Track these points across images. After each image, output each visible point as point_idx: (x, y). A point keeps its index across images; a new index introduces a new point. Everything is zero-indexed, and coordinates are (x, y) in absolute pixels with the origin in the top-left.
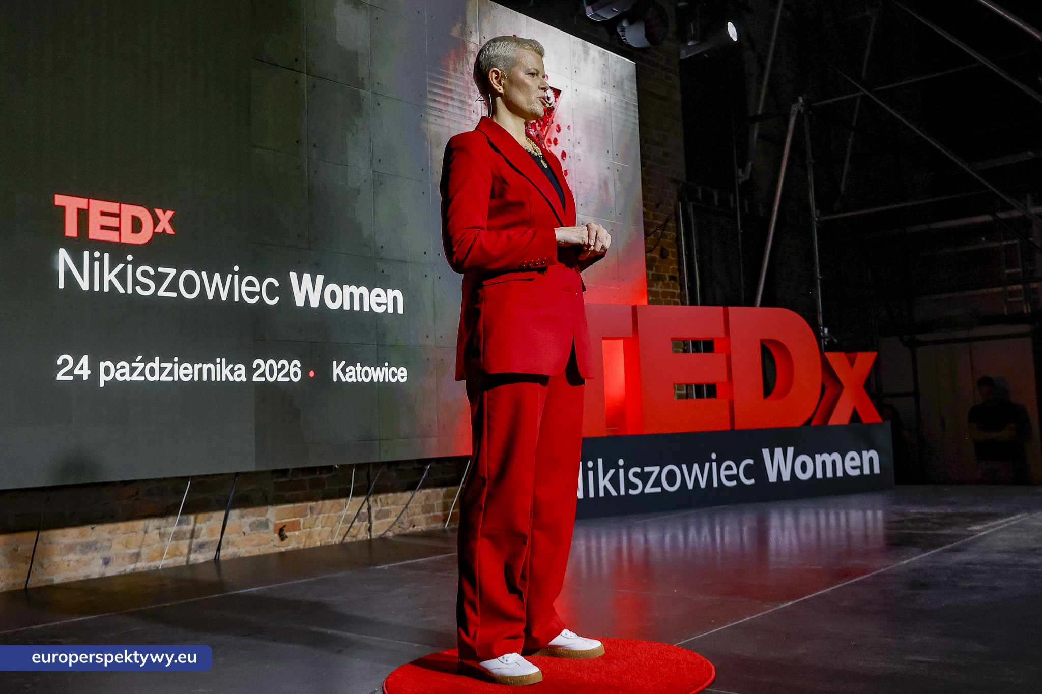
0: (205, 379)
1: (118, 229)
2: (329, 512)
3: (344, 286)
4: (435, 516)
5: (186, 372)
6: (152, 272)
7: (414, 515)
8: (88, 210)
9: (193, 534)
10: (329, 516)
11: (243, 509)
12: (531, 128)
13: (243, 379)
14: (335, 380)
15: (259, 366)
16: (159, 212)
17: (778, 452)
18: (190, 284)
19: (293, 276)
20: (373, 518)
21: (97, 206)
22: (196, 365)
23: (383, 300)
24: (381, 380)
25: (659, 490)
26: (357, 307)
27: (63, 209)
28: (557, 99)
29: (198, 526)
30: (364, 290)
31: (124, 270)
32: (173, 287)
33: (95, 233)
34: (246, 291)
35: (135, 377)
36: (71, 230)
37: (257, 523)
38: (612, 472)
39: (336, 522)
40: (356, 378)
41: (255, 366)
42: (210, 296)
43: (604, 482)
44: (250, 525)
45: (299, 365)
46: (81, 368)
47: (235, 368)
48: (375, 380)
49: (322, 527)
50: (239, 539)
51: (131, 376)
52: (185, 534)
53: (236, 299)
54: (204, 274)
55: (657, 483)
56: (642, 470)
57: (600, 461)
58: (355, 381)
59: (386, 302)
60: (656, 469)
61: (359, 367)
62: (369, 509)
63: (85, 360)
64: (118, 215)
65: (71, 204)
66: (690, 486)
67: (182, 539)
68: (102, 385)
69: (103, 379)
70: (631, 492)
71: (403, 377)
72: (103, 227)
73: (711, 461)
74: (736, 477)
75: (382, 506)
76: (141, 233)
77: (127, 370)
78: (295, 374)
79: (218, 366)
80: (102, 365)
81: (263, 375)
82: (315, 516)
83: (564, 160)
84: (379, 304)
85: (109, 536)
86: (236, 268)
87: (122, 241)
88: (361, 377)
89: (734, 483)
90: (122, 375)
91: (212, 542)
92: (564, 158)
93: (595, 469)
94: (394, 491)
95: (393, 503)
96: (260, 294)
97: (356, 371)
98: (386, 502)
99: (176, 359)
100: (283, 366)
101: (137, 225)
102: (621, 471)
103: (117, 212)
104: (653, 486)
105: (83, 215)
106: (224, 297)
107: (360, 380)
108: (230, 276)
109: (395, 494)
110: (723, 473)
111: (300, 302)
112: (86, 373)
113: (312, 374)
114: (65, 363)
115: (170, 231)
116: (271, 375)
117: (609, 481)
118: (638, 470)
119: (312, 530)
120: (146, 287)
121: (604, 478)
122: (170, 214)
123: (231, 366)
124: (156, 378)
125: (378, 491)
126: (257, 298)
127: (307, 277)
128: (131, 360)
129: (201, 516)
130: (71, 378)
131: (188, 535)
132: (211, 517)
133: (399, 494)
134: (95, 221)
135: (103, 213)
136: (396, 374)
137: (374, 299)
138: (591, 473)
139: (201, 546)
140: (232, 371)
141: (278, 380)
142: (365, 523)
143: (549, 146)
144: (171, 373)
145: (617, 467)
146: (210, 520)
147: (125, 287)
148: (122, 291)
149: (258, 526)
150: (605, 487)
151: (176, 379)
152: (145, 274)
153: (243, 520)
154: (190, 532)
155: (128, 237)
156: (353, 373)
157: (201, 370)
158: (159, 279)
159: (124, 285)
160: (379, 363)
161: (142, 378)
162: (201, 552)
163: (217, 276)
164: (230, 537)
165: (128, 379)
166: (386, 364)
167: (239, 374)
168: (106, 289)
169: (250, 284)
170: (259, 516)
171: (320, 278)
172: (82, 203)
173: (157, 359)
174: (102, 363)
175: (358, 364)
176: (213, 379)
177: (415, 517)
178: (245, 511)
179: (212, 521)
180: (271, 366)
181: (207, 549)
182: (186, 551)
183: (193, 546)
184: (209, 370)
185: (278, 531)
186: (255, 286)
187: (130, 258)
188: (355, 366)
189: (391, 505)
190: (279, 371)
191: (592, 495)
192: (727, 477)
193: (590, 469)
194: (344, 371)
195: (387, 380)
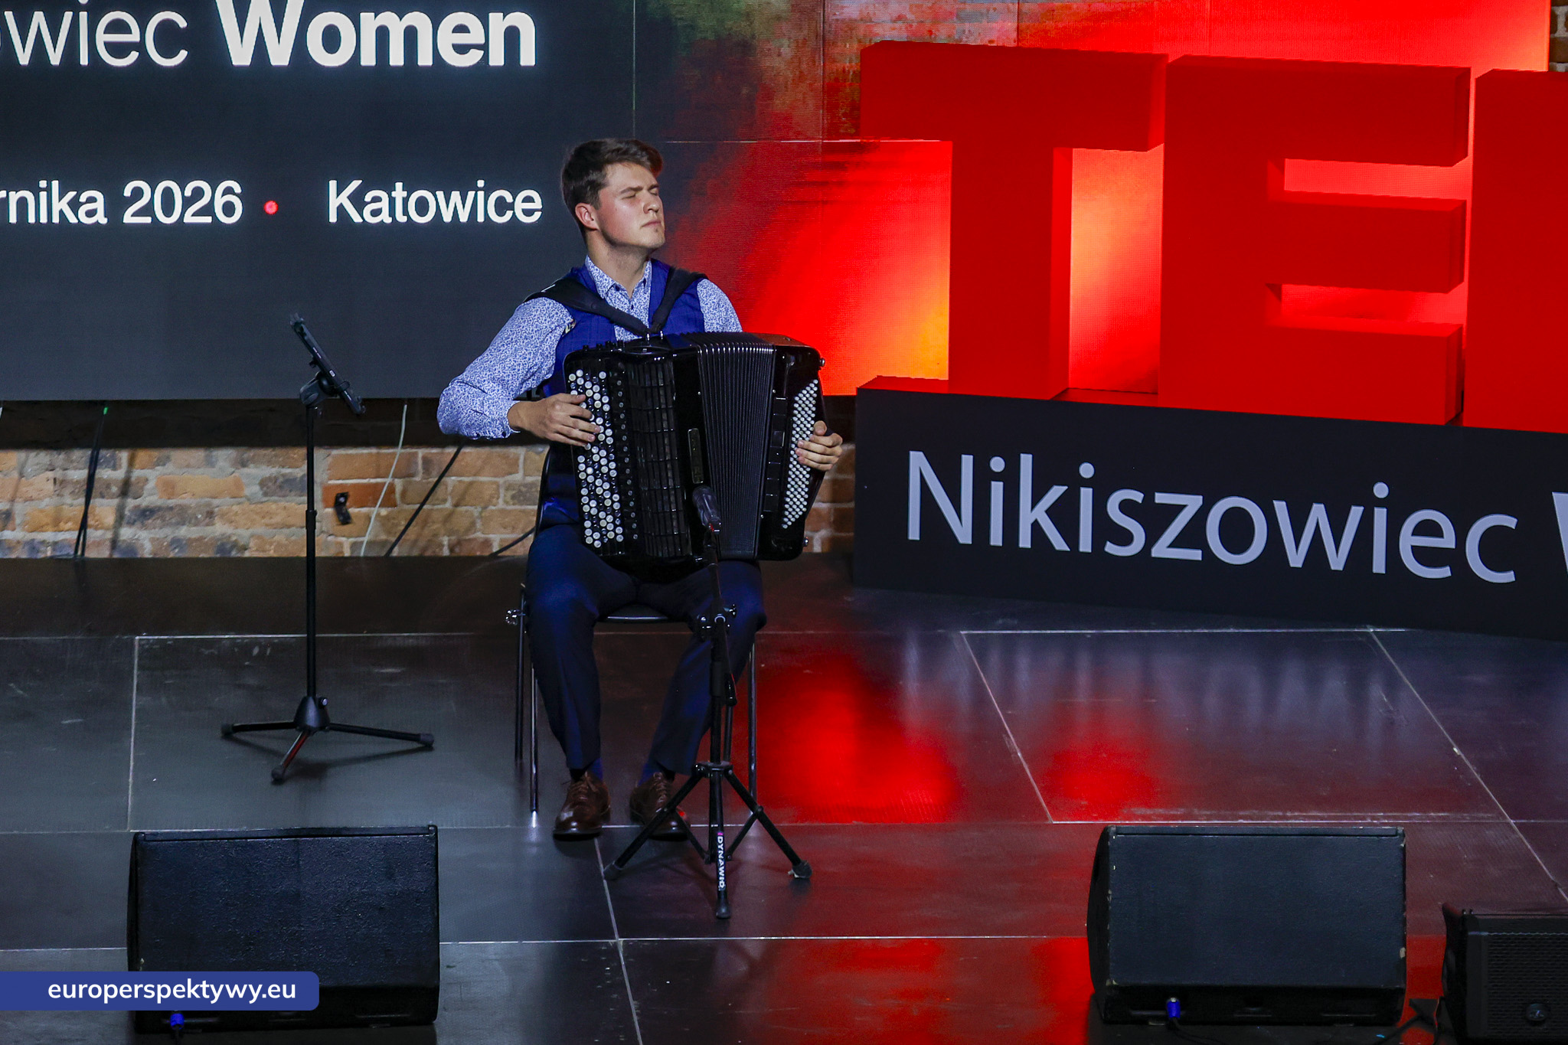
0: (13, 220)
2: (475, 475)
3: (363, 16)
9: (126, 488)
11: (242, 449)
13: (104, 221)
14: (333, 218)
15: (138, 193)
23: (476, 36)
24: (464, 217)
25: (1196, 555)
26: (397, 59)
29: (137, 473)
30: (418, 20)
34: (107, 46)
37: (281, 479)
38: (1056, 492)
40: (392, 213)
41: (127, 192)
42: (24, 58)
43: (1033, 514)
44: (263, 483)
45: (238, 189)
47: (83, 199)
48: (447, 217)
49: (456, 505)
50: (235, 508)
52: (108, 486)
53: (84, 61)
54: (9, 16)
55: (1194, 535)
56: (1149, 498)
57: (1026, 461)
58: (388, 220)
59: (482, 43)
60: (1192, 503)
61: (399, 192)
66: (1296, 558)
67: (103, 497)
70: (1111, 548)
71: (528, 213)
73: (1370, 504)
74: (1455, 557)
78: (229, 209)
79: (43, 196)
81: (148, 210)
82: (433, 480)
84: (463, 50)
88: (405, 212)
89: (1444, 572)
91: (171, 509)
93: (1010, 479)
96: (140, 47)
97: (392, 201)
100: (198, 193)
102: (1086, 495)
104: (1174, 544)
106: (55, 58)
107: (402, 219)
108: (68, 16)
110: (1407, 541)
111: (241, 56)
113: (272, 208)
116: (168, 210)
117: (1047, 512)
118: (1138, 497)
121: (1034, 504)
123: (72, 195)
126: (134, 55)
129: (143, 455)
131: (114, 489)
132: (168, 458)
136: (511, 207)
137: (447, 39)
138: (997, 489)
139: (145, 515)
140: (75, 205)
141: (185, 221)
145: (1076, 483)
146: (164, 465)
149: (281, 487)
150: (1036, 526)
153: (245, 470)
154: (120, 484)
156: (384, 205)
160: (458, 181)
162: (144, 527)
163: (39, 19)
164: (216, 502)
166: (481, 183)
167: (92, 209)
169: (118, 27)
170: (283, 467)
175: (399, 185)
176: (32, 220)
178: (251, 453)
179: (170, 467)
180: (168, 194)
181: (159, 521)
182: (110, 519)
183: (127, 513)
184: (22, 203)
185: (332, 501)
186: (129, 32)
188: (389, 189)
190: (187, 202)
191: (996, 538)
192: (1419, 553)
193: (997, 477)
194: (358, 200)
195: (481, 219)
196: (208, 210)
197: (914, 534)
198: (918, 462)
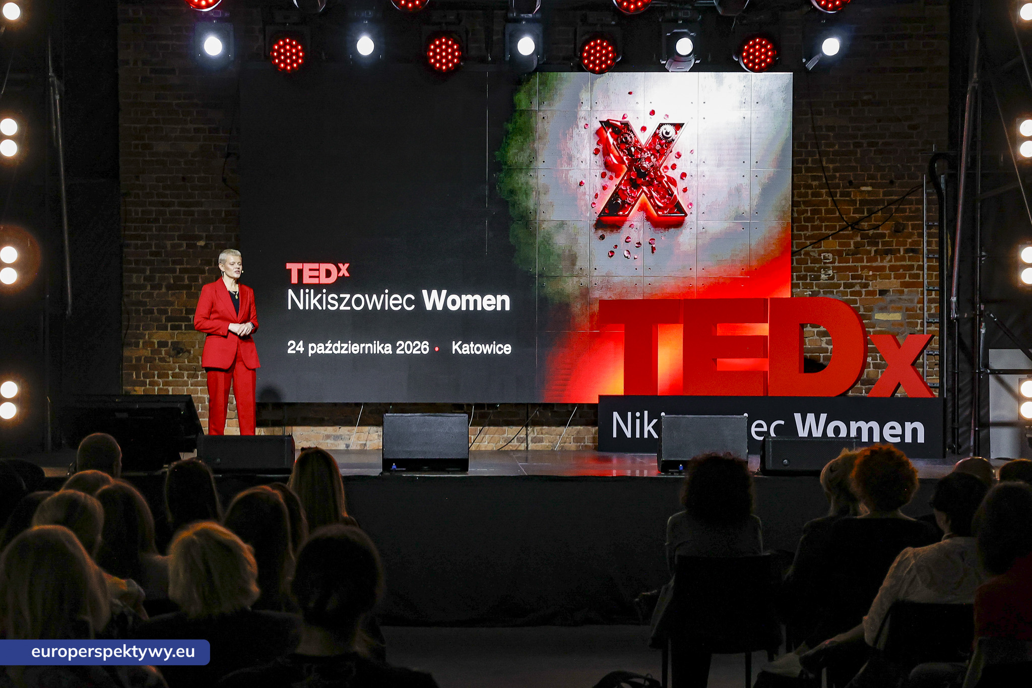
0: (366, 352)
1: (318, 277)
2: (494, 434)
3: (462, 296)
4: (586, 446)
5: (356, 349)
6: (336, 297)
7: (565, 443)
8: (302, 269)
10: (492, 437)
12: (645, 162)
13: (391, 353)
14: (454, 352)
15: (400, 345)
16: (341, 265)
17: (811, 417)
18: (358, 302)
19: (425, 292)
20: (529, 442)
21: (307, 267)
22: (361, 345)
23: (493, 302)
24: (490, 353)
26: (471, 308)
27: (290, 270)
28: (678, 132)
30: (477, 297)
31: (322, 297)
32: (349, 304)
33: (306, 280)
34: (393, 304)
35: (327, 352)
36: (294, 280)
38: (655, 421)
39: (498, 441)
40: (470, 351)
41: (398, 344)
42: (370, 307)
43: (648, 428)
45: (427, 343)
46: (300, 347)
47: (385, 346)
48: (485, 352)
49: (488, 443)
51: (325, 350)
53: (387, 308)
54: (367, 296)
57: (646, 413)
58: (469, 353)
59: (495, 303)
61: (472, 345)
62: (527, 435)
63: (301, 343)
64: (318, 270)
65: (293, 267)
68: (310, 355)
69: (311, 352)
71: (507, 351)
72: (310, 277)
74: (767, 433)
75: (537, 434)
76: (331, 277)
77: (323, 348)
78: (425, 349)
79: (375, 345)
80: (310, 345)
81: (403, 349)
82: (483, 436)
83: (683, 179)
84: (490, 305)
85: (348, 433)
86: (387, 291)
87: (321, 282)
88: (474, 350)
89: (764, 438)
90: (320, 350)
92: (684, 178)
93: (642, 418)
94: (549, 425)
95: (547, 433)
96: (402, 304)
97: (470, 347)
98: (540, 432)
99: (350, 342)
100: (417, 345)
101: (328, 274)
103: (318, 268)
105: (300, 272)
106: (379, 308)
107: (473, 352)
108: (383, 296)
109: (550, 428)
110: (753, 429)
111: (429, 307)
112: (302, 350)
113: (437, 349)
114: (292, 345)
115: (347, 274)
116: (409, 350)
117: (652, 427)
119: (481, 444)
120: (333, 305)
121: (648, 425)
122: (347, 265)
123: (382, 345)
124: (338, 352)
125: (535, 423)
126: (400, 307)
127: (434, 293)
128: (325, 342)
130: (294, 352)
133: (554, 428)
134: (306, 274)
135: (310, 270)
136: (503, 349)
137: (485, 302)
138: (638, 421)
140: (383, 348)
141: (413, 353)
142: (523, 444)
143: (665, 172)
144: (347, 349)
145: (660, 418)
147: (322, 306)
148: (320, 308)
150: (649, 431)
151: (350, 352)
152: (333, 299)
155: (324, 280)
156: (468, 348)
157: (364, 348)
158: (340, 301)
159: (322, 305)
160: (487, 342)
161: (331, 352)
163: (375, 297)
165: (324, 353)
166: (494, 342)
167: (388, 349)
168: (312, 308)
169: (396, 299)
171: (444, 292)
172: (300, 266)
173: (339, 342)
174: (310, 344)
175: (472, 343)
176: (372, 352)
177: (566, 444)
180: (409, 345)
184: (369, 348)
186: (399, 300)
187: (324, 291)
188: (469, 344)
189: (545, 434)
190: (414, 348)
191: (638, 436)
192: (757, 433)
193: (638, 418)
194: (461, 347)
195: (494, 353)
196: (420, 349)
197: (615, 436)
198: (616, 414)
